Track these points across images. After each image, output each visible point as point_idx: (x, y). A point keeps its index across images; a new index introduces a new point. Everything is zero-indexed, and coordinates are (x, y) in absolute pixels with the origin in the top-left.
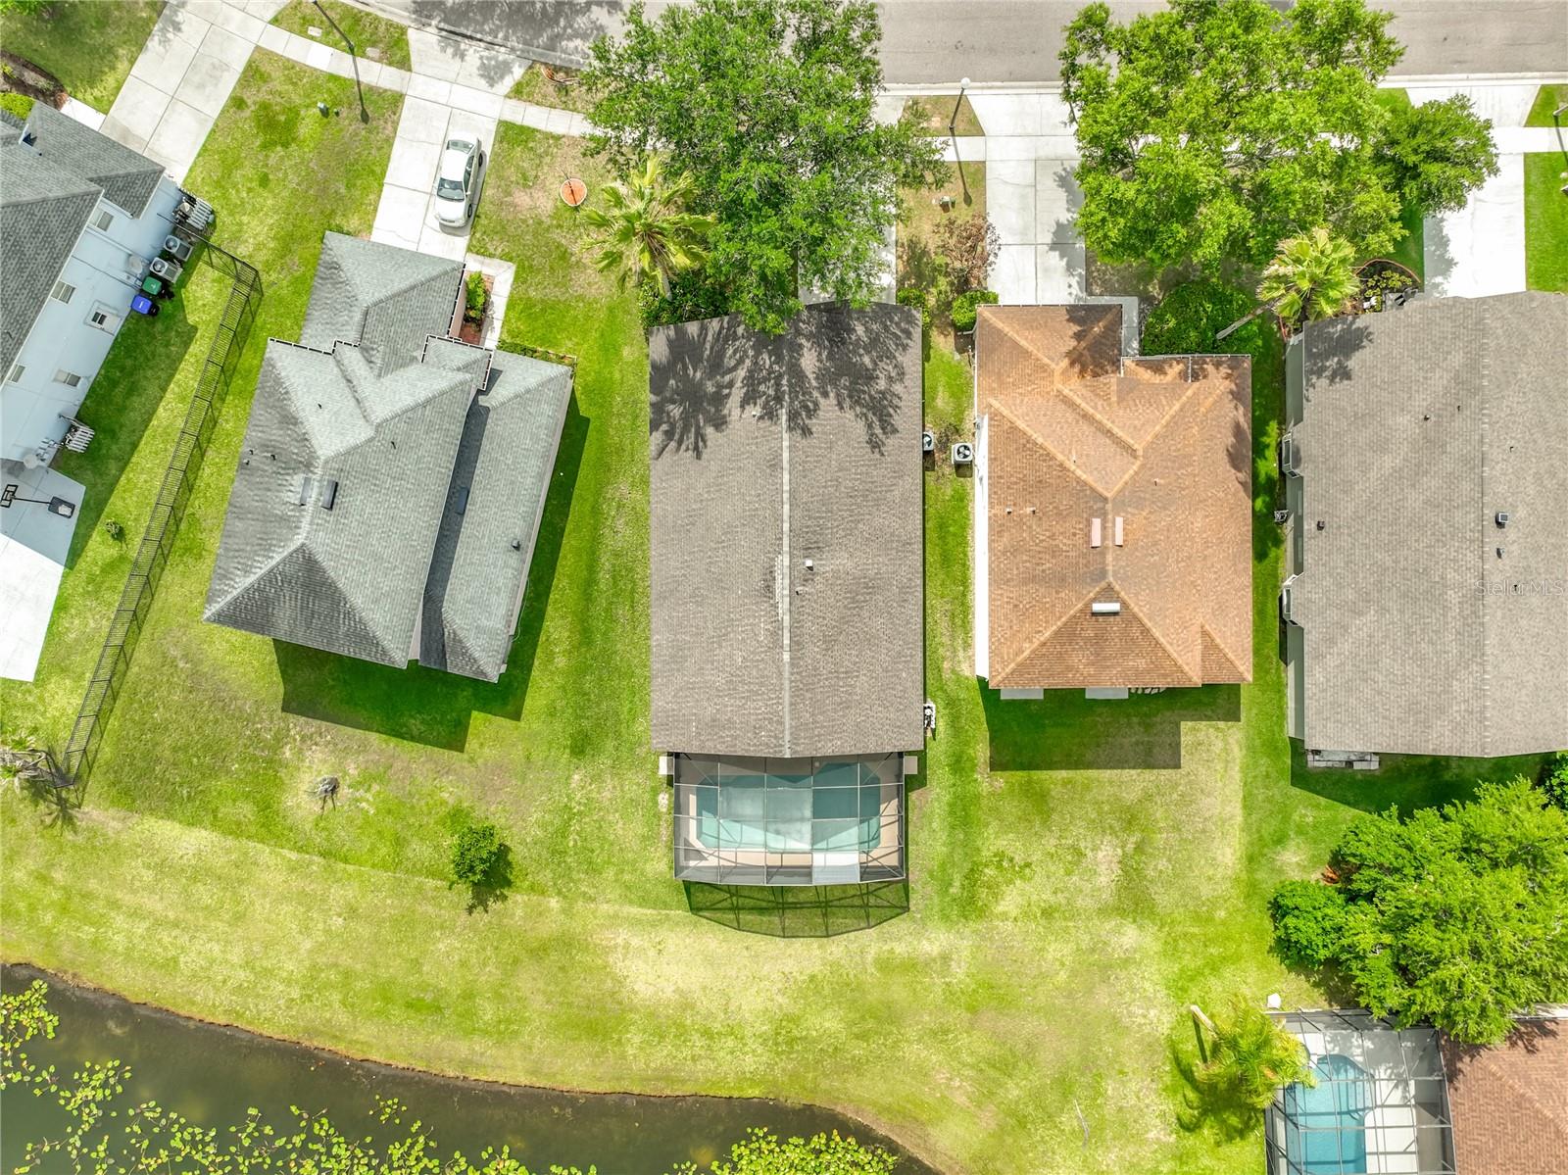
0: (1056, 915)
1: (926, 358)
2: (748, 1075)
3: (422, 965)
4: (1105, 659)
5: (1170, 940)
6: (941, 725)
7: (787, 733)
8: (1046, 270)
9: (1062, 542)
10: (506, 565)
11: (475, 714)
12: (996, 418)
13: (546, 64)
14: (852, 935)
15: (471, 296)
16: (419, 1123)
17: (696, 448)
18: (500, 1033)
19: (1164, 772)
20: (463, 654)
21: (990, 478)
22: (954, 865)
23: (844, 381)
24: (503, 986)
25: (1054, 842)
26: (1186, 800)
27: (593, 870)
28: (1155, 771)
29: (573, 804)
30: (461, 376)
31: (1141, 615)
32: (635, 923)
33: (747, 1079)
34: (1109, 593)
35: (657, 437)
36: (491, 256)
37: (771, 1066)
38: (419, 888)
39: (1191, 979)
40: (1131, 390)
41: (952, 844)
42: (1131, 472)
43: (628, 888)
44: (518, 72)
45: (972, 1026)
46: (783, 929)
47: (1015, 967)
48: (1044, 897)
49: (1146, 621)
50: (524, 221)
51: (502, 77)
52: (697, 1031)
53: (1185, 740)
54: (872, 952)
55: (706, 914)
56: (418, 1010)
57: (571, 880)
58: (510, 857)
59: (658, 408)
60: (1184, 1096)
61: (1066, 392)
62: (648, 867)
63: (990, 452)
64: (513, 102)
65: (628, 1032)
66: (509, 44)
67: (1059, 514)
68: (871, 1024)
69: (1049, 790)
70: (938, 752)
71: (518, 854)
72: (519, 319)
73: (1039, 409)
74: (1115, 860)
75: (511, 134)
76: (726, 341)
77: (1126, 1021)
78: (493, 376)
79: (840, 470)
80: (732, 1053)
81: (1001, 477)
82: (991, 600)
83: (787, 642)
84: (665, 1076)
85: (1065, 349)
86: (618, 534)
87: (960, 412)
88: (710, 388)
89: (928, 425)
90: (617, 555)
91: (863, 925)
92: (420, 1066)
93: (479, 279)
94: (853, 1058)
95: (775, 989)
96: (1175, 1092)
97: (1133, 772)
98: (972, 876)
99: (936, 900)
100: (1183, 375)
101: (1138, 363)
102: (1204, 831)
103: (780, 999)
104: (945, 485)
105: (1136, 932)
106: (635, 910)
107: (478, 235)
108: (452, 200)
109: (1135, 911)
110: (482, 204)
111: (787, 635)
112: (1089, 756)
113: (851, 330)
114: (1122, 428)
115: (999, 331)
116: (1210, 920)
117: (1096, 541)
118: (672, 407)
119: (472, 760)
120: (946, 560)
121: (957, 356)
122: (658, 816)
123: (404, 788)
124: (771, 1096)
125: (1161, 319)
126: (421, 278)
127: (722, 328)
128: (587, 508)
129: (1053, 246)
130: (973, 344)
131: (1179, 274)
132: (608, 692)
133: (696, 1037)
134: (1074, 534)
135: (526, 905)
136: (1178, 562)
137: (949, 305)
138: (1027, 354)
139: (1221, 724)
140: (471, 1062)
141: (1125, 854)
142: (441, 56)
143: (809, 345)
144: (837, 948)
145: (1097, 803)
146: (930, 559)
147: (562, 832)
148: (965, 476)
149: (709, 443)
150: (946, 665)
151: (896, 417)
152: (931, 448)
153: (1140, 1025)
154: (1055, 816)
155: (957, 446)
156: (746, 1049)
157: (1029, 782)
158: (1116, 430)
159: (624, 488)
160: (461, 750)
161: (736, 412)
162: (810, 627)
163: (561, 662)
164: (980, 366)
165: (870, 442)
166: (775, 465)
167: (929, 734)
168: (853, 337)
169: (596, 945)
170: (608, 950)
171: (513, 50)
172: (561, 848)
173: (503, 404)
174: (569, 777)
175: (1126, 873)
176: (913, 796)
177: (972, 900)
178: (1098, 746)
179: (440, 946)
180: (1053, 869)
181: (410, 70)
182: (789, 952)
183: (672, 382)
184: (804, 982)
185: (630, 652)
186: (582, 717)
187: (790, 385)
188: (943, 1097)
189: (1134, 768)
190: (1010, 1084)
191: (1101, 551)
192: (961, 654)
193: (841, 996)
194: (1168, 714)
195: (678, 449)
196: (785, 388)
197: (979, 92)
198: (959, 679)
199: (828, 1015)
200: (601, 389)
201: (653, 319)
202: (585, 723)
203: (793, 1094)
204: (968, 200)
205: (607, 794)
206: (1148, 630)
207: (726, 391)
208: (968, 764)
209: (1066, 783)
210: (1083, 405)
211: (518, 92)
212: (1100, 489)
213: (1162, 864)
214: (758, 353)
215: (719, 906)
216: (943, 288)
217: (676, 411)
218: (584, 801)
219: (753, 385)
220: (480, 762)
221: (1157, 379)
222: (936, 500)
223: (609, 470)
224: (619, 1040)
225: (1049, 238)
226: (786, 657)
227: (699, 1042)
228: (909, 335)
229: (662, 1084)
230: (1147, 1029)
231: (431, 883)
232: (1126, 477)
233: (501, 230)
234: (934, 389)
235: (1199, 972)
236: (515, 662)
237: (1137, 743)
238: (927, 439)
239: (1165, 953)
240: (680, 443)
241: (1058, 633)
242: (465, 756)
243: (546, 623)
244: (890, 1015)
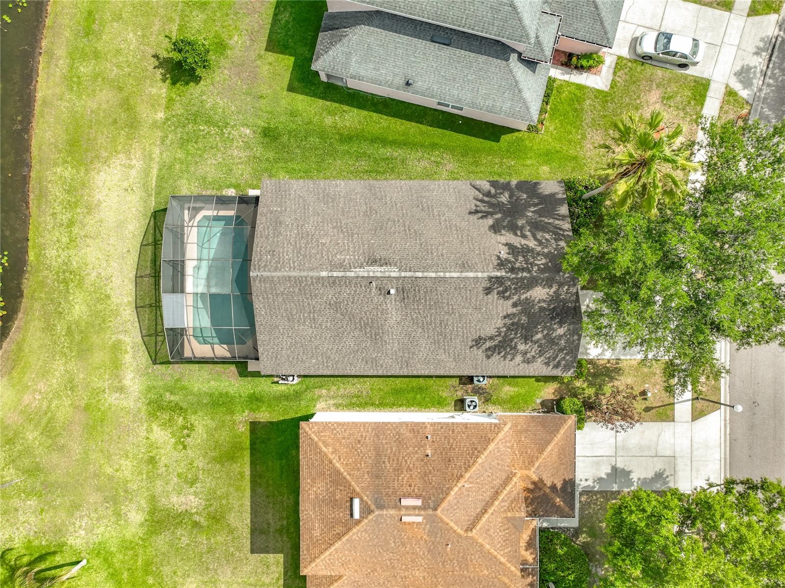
0: (150, 466)
1: (538, 379)
2: (43, 252)
3: (117, 22)
4: (320, 506)
5: (133, 545)
6: (281, 388)
7: (269, 274)
8: (598, 463)
9: (405, 476)
10: (395, 75)
11: (292, 59)
12: (497, 428)
13: (749, 113)
14: (137, 324)
15: (588, 56)
16: (9, 21)
17: (477, 212)
18: (71, 78)
19: (249, 542)
20: (331, 43)
21: (453, 423)
22: (185, 396)
23: (524, 320)
24: (103, 79)
25: (201, 465)
26: (229, 557)
27: (183, 143)
28: (249, 536)
29: (229, 129)
30: (532, 35)
31: (351, 534)
32: (147, 173)
33: (40, 251)
34: (366, 511)
35: (486, 186)
36: (615, 73)
37: (49, 268)
38: (171, 20)
39: (106, 560)
40: (515, 527)
41: (199, 395)
42: (456, 528)
43: (170, 168)
44: (744, 94)
45: (76, 407)
46: (141, 277)
47: (115, 438)
48: (163, 458)
49: (347, 537)
50: (639, 97)
51: (741, 82)
52: (73, 217)
53: (271, 558)
54: (127, 339)
55: (152, 223)
56: (86, 19)
57: (176, 128)
58: (192, 84)
59: (506, 186)
60: (25, 555)
61: (515, 479)
62: (184, 181)
63: (471, 424)
64: (723, 90)
65: (72, 168)
66: (764, 87)
67: (425, 474)
68: (78, 337)
69: (236, 463)
70: (264, 386)
71: (194, 90)
72: (570, 92)
73: (502, 460)
74: (189, 508)
75: (701, 87)
76: (555, 233)
77: (77, 514)
78: (531, 64)
79: (460, 316)
80: (58, 241)
81: (453, 431)
82: (364, 424)
83: (335, 274)
84: (43, 194)
85: (544, 478)
86: (418, 161)
87: (501, 403)
88: (520, 223)
89: (491, 380)
90: (403, 161)
91: (144, 332)
92: (48, 22)
93: (601, 62)
94: (54, 325)
95: (100, 271)
96: (27, 548)
97: (249, 521)
98: (177, 409)
99: (161, 383)
100: (524, 562)
101: (534, 530)
102: (208, 569)
103: (94, 274)
104: (449, 391)
105: (139, 522)
106: (155, 172)
107: (629, 64)
108: (656, 44)
109: (153, 521)
110: (651, 67)
111: (340, 274)
112: (259, 490)
113: (561, 324)
114: (488, 521)
115: (558, 431)
116: (147, 572)
117: (405, 502)
118: (507, 196)
119: (260, 57)
120: (397, 392)
121: (539, 401)
122: (220, 188)
123: (241, 8)
124: (29, 268)
125: (563, 544)
126: (603, 14)
127: (564, 230)
128: (437, 140)
129: (614, 469)
130: (547, 412)
131: (594, 556)
132: (307, 154)
133: (69, 215)
134: (410, 486)
135: (159, 96)
136: (390, 560)
137: (575, 395)
138: (541, 450)
139: (281, 582)
140: (52, 58)
141: (192, 514)
142: (758, 38)
143: (551, 293)
144: (128, 314)
145: (227, 496)
146: (398, 381)
147: (209, 122)
148: (455, 405)
149: (481, 221)
150: (324, 392)
151: (497, 357)
152: (476, 382)
153: (74, 524)
154: (218, 466)
155: (477, 401)
156: (61, 251)
157: (242, 449)
158: (486, 516)
159: (450, 167)
160: (267, 49)
161: (503, 239)
162: (346, 292)
163: (328, 121)
164: (533, 417)
165: (480, 338)
166: (464, 267)
167: (276, 379)
168: (555, 326)
169: (131, 145)
170: (128, 153)
171: (760, 90)
172: (199, 120)
173: (511, 72)
174: (248, 126)
175: (180, 515)
176: (233, 368)
177: (161, 408)
178: (267, 497)
179: (131, 35)
180: (182, 465)
181: (748, 15)
182: (126, 280)
183: (525, 196)
184: (106, 291)
185: (335, 169)
186: (290, 136)
187: (522, 279)
188: (28, 387)
189: (251, 521)
190: (36, 434)
191: (397, 506)
192: (332, 402)
193: (96, 317)
194: (289, 545)
195: (477, 200)
196: (520, 275)
197: (723, 418)
198: (314, 400)
199: (84, 308)
200: (520, 151)
201: (569, 186)
202: (286, 137)
203: (30, 283)
204: (648, 409)
205: (236, 153)
206: (340, 539)
207: (519, 233)
208: (254, 407)
209: (241, 474)
210: (505, 492)
211: (730, 93)
212: (444, 505)
213: (185, 540)
214: (546, 256)
215: (157, 232)
216: (586, 391)
217: (504, 198)
218: (231, 136)
219: (523, 252)
220: (259, 62)
221: (523, 544)
222: (439, 386)
223: (463, 156)
224: (66, 162)
225: (620, 465)
226: (324, 274)
227: (65, 218)
228: (557, 366)
229: (37, 192)
230: (71, 529)
231: (175, 28)
232: (452, 524)
233: (633, 81)
234: (517, 385)
235: (110, 565)
236: (328, 88)
237: (268, 524)
238: (481, 379)
239: (124, 541)
240: (482, 201)
241: (338, 473)
242: (263, 52)
243: (355, 110)
244: (83, 350)
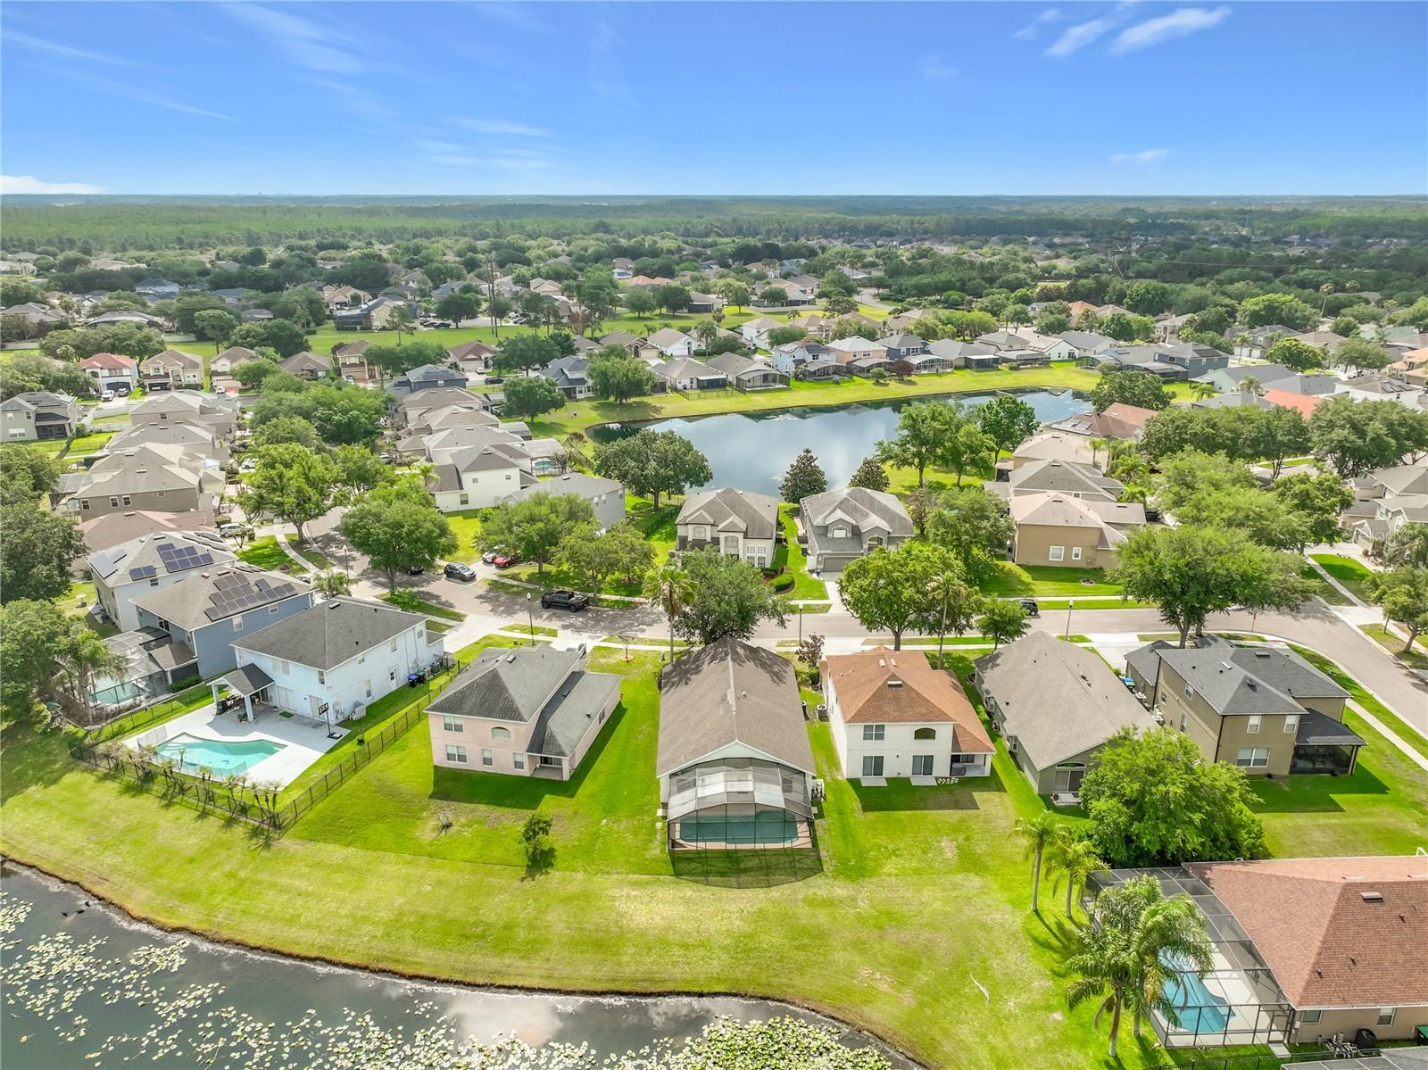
3: (480, 910)
11: (546, 796)
14: (785, 884)
24: (535, 919)
27: (609, 858)
28: (964, 810)
29: (600, 832)
32: (634, 884)
37: (733, 968)
38: (489, 870)
43: (633, 865)
45: (881, 937)
46: (739, 883)
47: (903, 901)
48: (913, 864)
52: (677, 944)
53: (981, 802)
54: (802, 895)
55: (685, 876)
56: (468, 939)
57: (594, 863)
58: (555, 854)
62: (647, 853)
65: (624, 946)
68: (806, 939)
71: (561, 852)
74: (953, 846)
77: (991, 922)
80: (703, 959)
91: (791, 877)
94: (796, 962)
95: (734, 917)
96: (1042, 956)
97: (949, 811)
98: (862, 856)
99: (839, 867)
103: (738, 923)
105: (980, 879)
106: (636, 877)
109: (975, 868)
133: (675, 949)
135: (561, 877)
141: (958, 843)
144: (775, 893)
147: (591, 843)
153: (1002, 924)
156: (714, 956)
169: (607, 896)
170: (614, 899)
172: (590, 849)
174: (599, 821)
175: (962, 851)
177: (864, 867)
179: (496, 899)
180: (914, 851)
182: (743, 897)
184: (754, 912)
188: (869, 985)
189: (951, 809)
193: (783, 921)
199: (774, 933)
202: (613, 800)
205: (623, 826)
209: (911, 816)
213: (984, 847)
215: (694, 871)
224: (617, 952)
227: (678, 952)
230: (1008, 925)
239: (1003, 888)
242: (537, 811)
244: (819, 936)
